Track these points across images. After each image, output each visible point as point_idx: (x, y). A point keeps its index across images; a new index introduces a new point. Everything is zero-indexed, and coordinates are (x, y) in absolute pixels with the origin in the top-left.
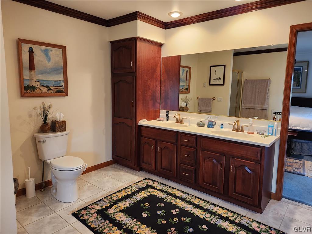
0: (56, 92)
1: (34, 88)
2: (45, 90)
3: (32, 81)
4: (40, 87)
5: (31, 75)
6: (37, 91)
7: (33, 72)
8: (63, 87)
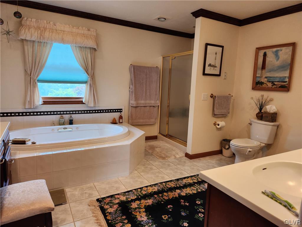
0: (280, 87)
1: (262, 83)
2: (270, 85)
3: (262, 78)
4: (267, 83)
5: (262, 73)
6: (264, 86)
7: (264, 71)
8: (287, 83)
